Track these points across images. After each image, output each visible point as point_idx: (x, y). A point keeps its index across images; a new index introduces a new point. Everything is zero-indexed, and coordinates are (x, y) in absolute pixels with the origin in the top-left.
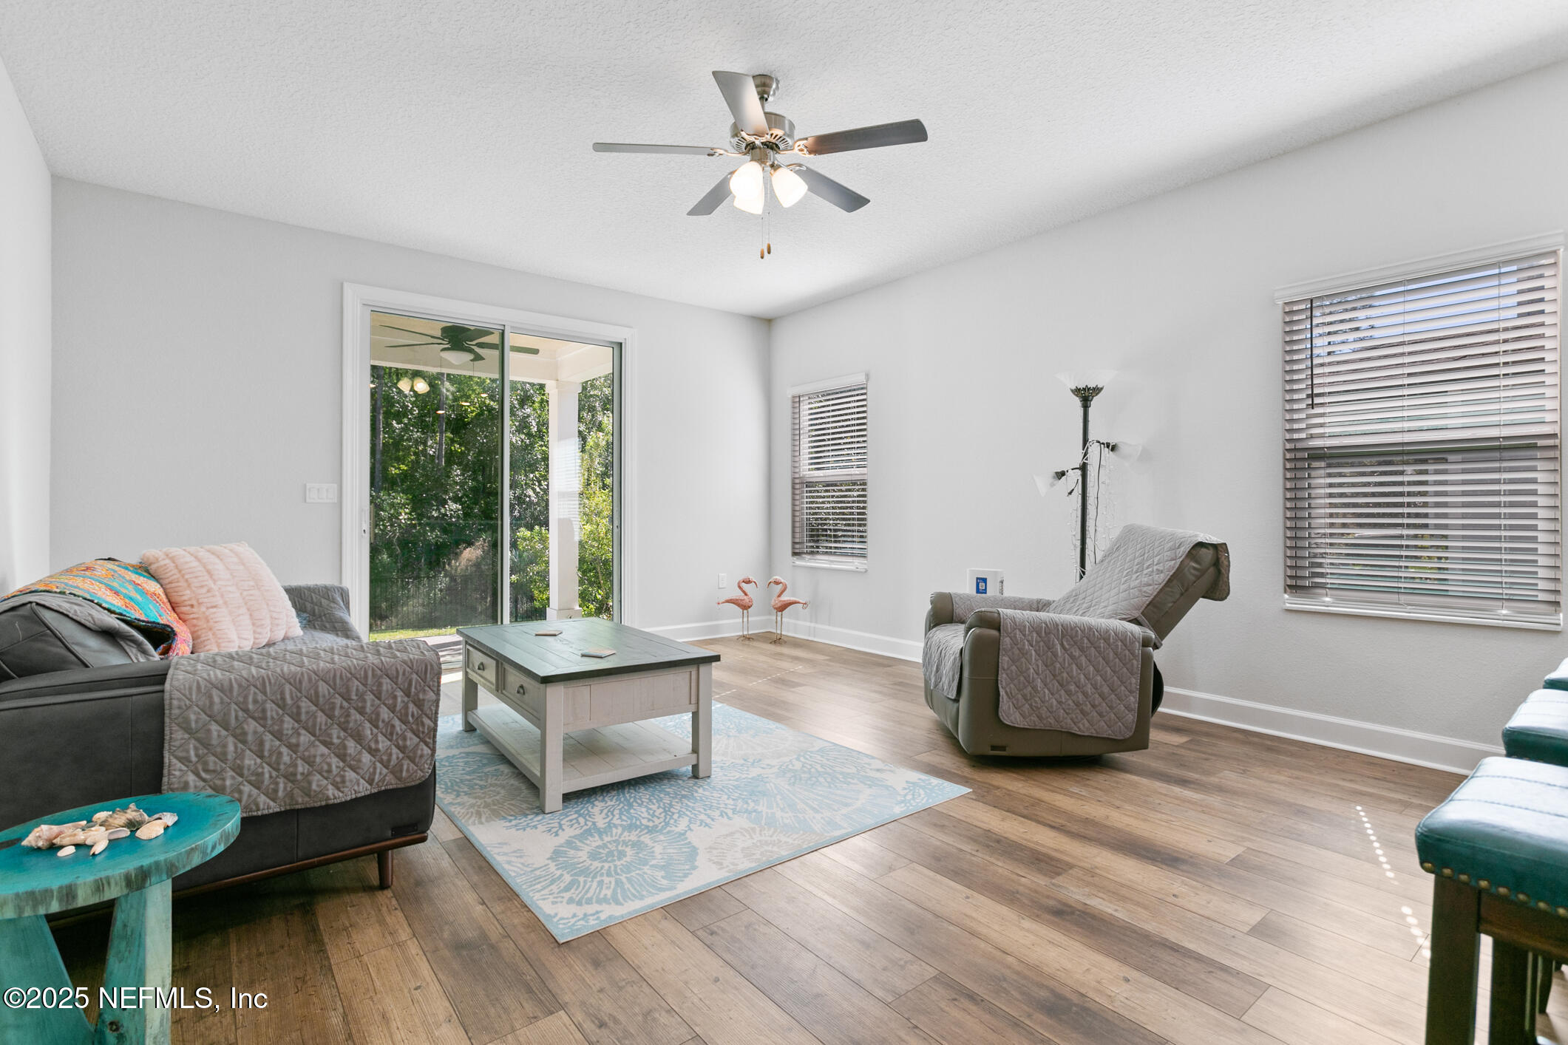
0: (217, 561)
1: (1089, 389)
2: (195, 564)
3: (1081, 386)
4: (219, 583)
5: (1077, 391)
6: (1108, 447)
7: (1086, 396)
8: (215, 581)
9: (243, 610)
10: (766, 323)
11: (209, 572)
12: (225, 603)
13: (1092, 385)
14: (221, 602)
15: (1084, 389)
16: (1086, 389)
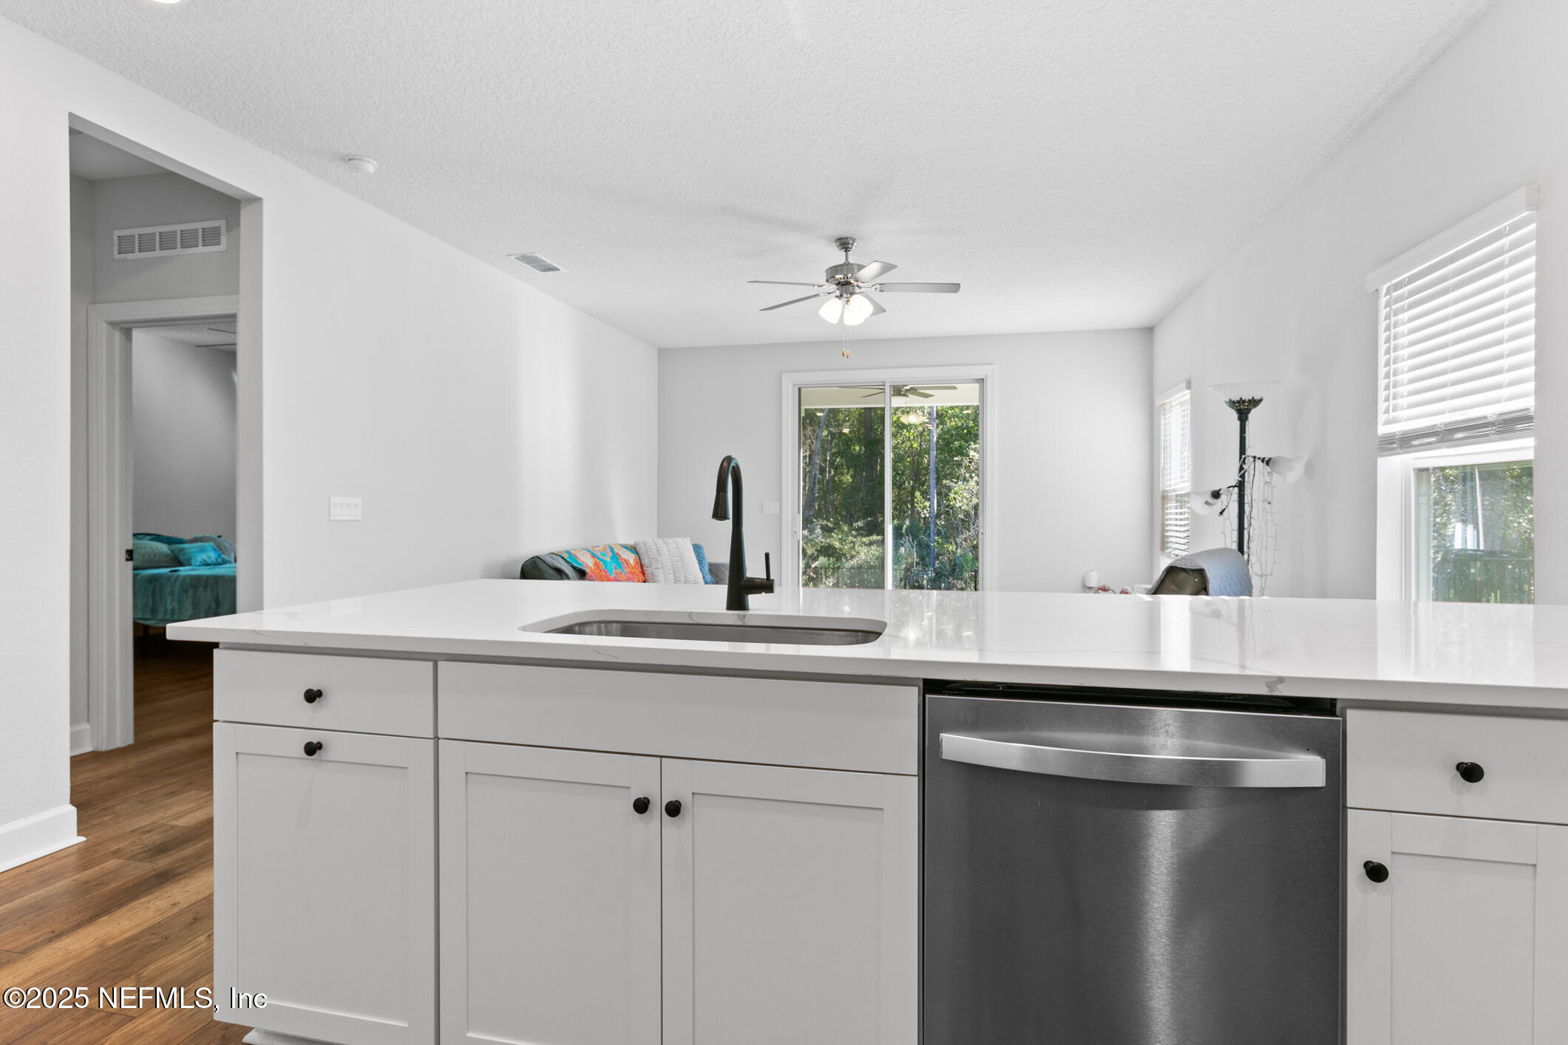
0: (665, 546)
1: (1244, 401)
2: (654, 547)
3: (1236, 398)
4: (663, 557)
5: (1232, 404)
6: (1263, 461)
7: (1243, 409)
8: (660, 556)
9: (671, 572)
10: (1148, 332)
11: (658, 551)
12: (663, 567)
13: (1247, 397)
14: (660, 566)
15: (1238, 402)
16: (1241, 401)
